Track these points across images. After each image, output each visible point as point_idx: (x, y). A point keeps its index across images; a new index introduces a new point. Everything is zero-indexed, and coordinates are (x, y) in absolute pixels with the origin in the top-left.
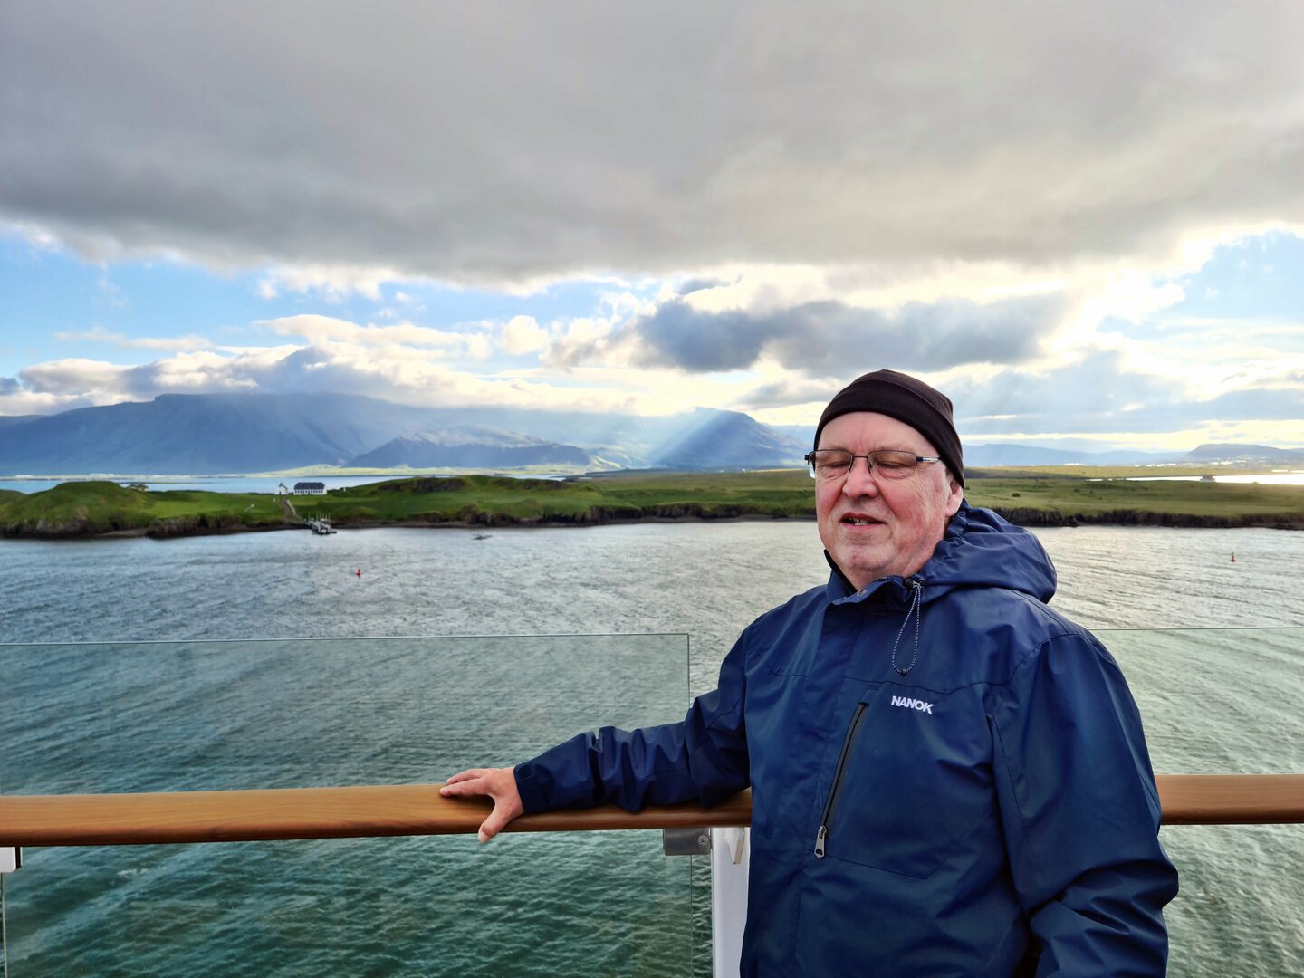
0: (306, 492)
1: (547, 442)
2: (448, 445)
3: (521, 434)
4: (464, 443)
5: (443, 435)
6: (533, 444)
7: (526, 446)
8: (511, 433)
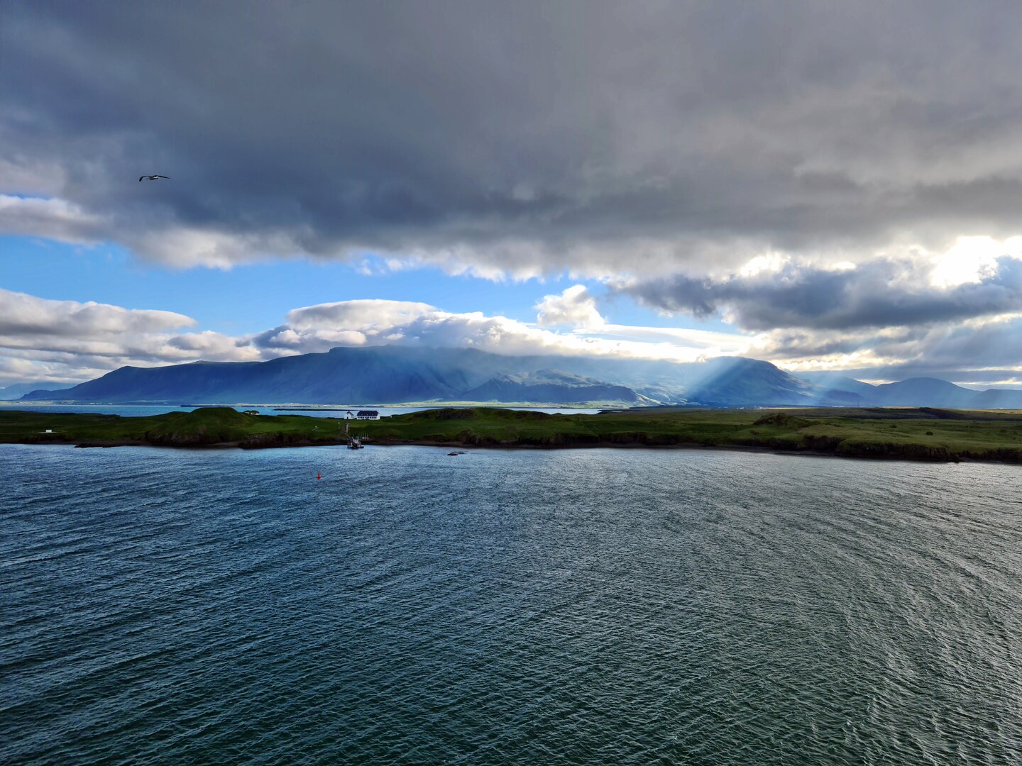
0: (365, 418)
1: (603, 383)
2: (528, 385)
3: (583, 377)
4: (540, 384)
5: (525, 377)
6: (592, 385)
7: (586, 386)
8: (576, 376)
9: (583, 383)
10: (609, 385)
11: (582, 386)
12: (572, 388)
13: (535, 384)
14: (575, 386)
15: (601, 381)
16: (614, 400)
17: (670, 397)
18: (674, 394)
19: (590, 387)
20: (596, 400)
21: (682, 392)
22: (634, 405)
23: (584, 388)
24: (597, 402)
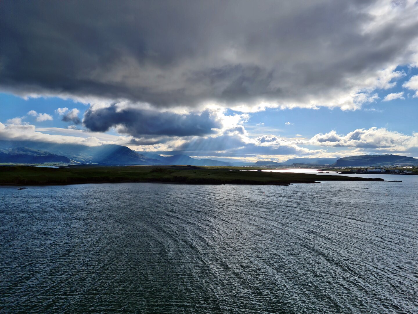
1: (53, 154)
2: (12, 154)
3: (43, 151)
4: (19, 154)
5: (10, 151)
6: (47, 155)
7: (44, 155)
8: (39, 151)
9: (42, 154)
10: (56, 155)
11: (42, 155)
12: (36, 156)
13: (16, 154)
14: (38, 155)
15: (52, 153)
16: (59, 162)
17: (86, 161)
18: (87, 160)
19: (46, 156)
20: (49, 162)
21: (91, 159)
22: (69, 164)
23: (43, 156)
24: (50, 163)
